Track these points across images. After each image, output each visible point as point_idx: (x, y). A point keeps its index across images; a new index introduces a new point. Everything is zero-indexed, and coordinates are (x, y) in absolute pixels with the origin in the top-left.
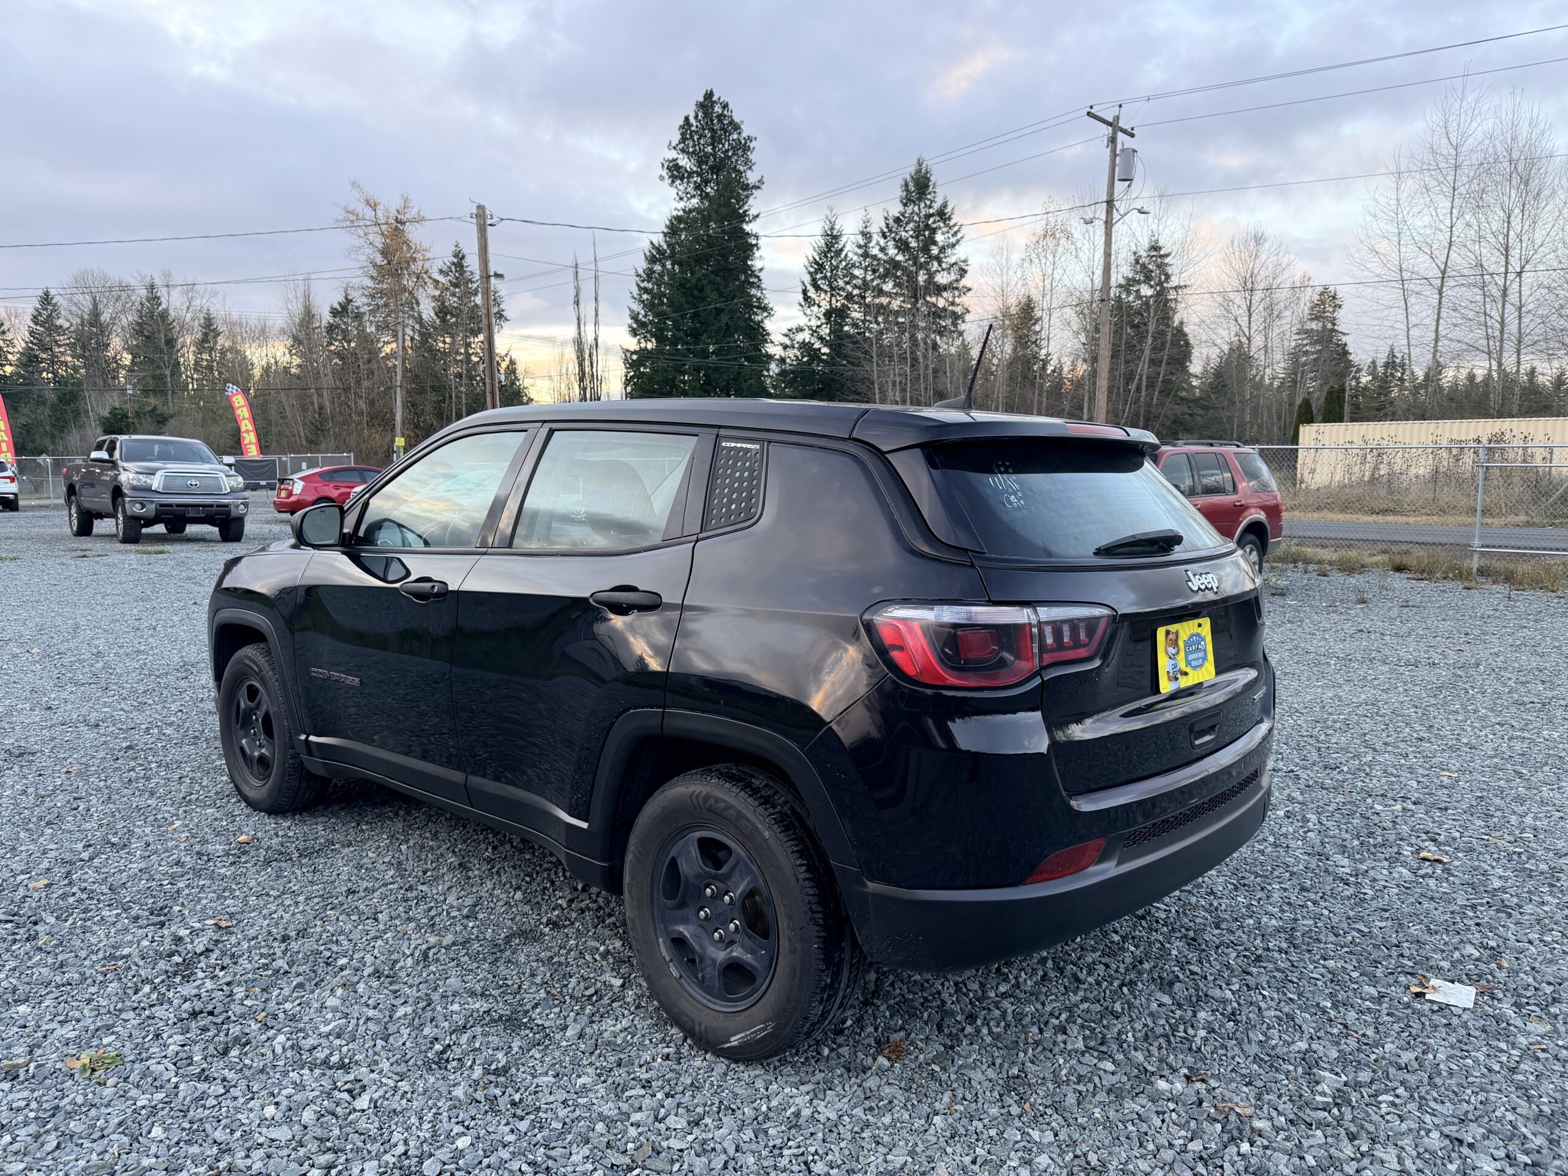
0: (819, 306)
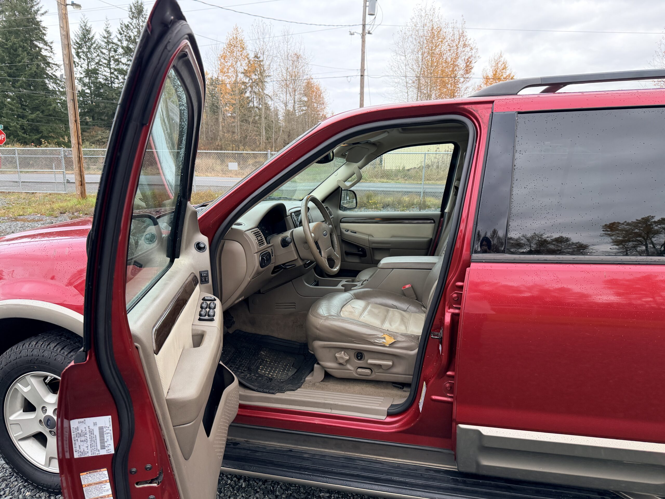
0: (81, 67)
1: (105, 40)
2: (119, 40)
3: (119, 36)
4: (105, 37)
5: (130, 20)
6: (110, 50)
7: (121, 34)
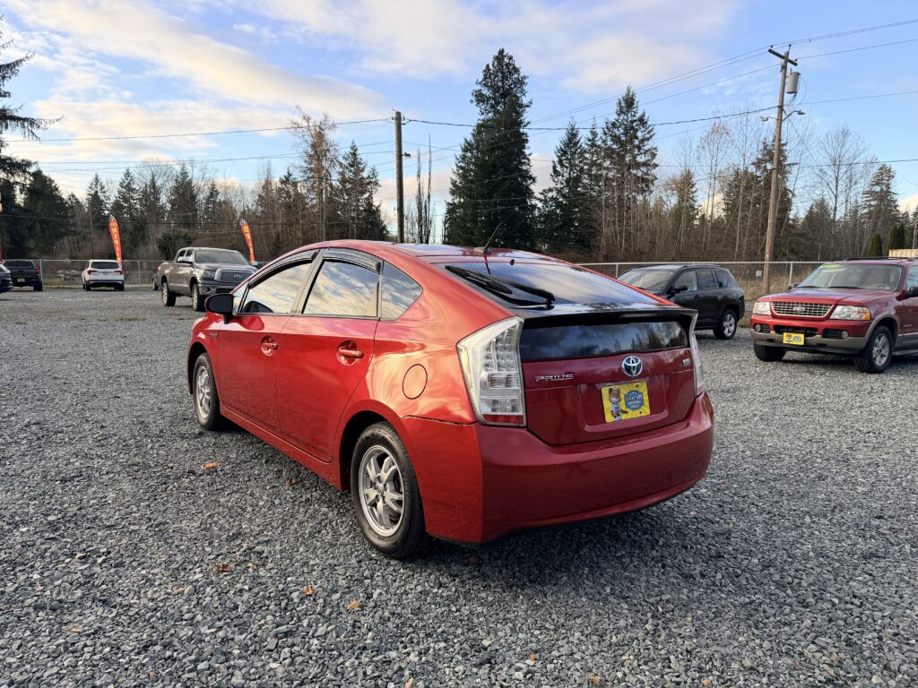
0: (563, 176)
1: (589, 143)
2: (604, 142)
3: (604, 137)
4: (589, 140)
5: (616, 117)
6: (592, 154)
7: (605, 134)
